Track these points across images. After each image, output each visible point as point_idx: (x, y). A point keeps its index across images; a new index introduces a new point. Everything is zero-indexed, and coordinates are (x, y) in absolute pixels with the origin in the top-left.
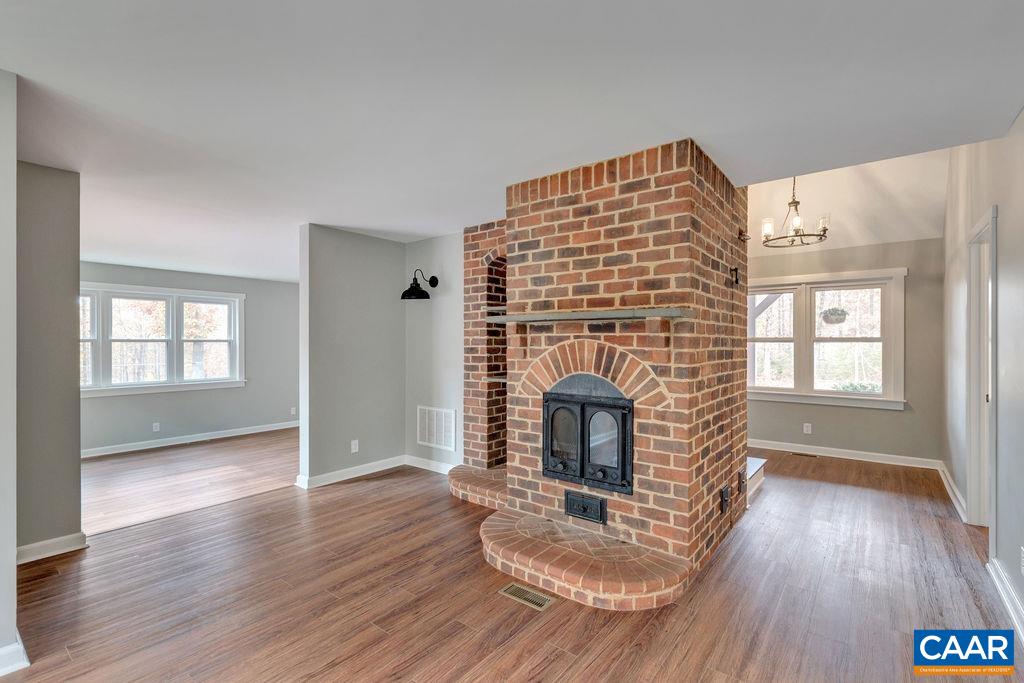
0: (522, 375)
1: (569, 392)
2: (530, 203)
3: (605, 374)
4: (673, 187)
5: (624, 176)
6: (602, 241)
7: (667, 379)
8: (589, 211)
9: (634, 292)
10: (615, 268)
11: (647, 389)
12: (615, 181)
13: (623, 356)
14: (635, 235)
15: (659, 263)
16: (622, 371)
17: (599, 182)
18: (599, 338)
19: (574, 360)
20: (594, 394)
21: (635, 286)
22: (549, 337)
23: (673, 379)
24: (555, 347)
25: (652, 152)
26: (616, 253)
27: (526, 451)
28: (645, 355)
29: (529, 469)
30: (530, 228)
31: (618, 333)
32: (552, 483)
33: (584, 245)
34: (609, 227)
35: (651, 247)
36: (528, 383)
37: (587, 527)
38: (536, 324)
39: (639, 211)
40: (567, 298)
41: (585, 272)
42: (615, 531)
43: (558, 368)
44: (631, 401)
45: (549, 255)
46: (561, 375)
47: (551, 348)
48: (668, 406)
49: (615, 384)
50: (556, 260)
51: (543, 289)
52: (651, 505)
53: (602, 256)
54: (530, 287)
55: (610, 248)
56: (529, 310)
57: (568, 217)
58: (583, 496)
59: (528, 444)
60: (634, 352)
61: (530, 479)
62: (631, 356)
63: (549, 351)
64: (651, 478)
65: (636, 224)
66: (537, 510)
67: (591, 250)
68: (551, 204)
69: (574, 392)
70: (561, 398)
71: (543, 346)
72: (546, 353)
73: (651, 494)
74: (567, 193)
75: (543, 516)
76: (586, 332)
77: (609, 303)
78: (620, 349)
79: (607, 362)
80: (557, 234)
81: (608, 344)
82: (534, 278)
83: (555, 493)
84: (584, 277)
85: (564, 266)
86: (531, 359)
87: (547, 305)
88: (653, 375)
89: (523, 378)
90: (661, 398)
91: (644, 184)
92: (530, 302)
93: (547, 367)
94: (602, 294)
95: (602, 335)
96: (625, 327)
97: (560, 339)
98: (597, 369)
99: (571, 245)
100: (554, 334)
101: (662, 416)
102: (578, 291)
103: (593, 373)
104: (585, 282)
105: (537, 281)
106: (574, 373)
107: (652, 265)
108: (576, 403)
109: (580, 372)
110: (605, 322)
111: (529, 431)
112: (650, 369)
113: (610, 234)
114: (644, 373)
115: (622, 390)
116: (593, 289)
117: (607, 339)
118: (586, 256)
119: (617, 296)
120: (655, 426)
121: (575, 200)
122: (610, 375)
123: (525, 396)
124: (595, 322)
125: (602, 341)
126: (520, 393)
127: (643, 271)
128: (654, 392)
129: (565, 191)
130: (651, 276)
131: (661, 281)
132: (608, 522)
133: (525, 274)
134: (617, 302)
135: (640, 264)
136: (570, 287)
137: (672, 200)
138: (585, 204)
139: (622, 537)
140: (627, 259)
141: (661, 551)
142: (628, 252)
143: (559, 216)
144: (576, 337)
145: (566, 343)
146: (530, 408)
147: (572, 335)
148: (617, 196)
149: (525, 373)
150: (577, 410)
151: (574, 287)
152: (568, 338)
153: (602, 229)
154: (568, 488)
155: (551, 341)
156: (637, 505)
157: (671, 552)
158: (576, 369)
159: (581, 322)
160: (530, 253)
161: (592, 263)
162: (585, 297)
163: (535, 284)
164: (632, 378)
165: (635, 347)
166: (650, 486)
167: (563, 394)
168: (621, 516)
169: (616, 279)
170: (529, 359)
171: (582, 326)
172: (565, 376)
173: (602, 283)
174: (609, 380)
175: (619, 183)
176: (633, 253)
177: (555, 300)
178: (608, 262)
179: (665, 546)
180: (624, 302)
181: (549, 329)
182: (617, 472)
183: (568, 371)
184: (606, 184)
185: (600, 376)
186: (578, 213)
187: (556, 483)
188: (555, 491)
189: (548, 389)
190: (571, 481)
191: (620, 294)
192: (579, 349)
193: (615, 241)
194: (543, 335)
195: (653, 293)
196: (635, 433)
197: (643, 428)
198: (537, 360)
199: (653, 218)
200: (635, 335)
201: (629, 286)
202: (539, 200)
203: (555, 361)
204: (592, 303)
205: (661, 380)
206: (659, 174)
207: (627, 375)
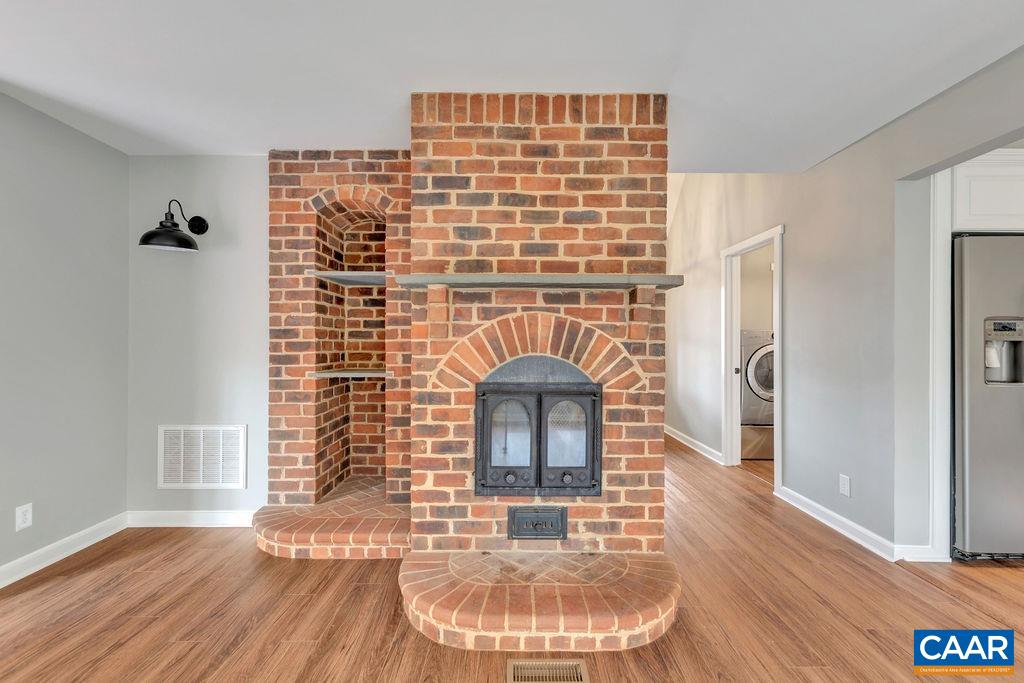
0: (438, 361)
1: (514, 379)
2: (454, 124)
3: (566, 354)
4: (650, 143)
5: (592, 118)
6: (562, 191)
7: (641, 358)
8: (545, 151)
9: (604, 257)
10: (580, 227)
11: (617, 371)
12: (580, 121)
13: (589, 333)
14: (605, 191)
15: (633, 226)
16: (589, 349)
17: (559, 118)
18: (558, 311)
19: (522, 339)
20: (551, 380)
21: (605, 250)
22: (483, 309)
23: (648, 357)
24: (494, 322)
25: (626, 99)
26: (580, 208)
27: (446, 465)
28: (616, 331)
29: (451, 490)
30: (453, 159)
31: (583, 305)
32: (488, 503)
33: (538, 193)
34: (572, 176)
35: (624, 208)
36: (448, 371)
37: (539, 548)
38: (464, 290)
39: (609, 164)
40: (512, 258)
41: (538, 227)
42: (578, 544)
43: (497, 349)
44: (600, 385)
45: (486, 199)
46: (502, 358)
47: (487, 324)
48: (643, 387)
49: (579, 367)
50: (495, 207)
51: (475, 244)
52: (623, 502)
53: (562, 210)
54: (453, 239)
55: (572, 201)
56: (451, 269)
57: (513, 153)
58: (536, 510)
59: (449, 457)
60: (602, 328)
61: (452, 503)
62: (598, 332)
63: (483, 327)
64: (623, 471)
65: (606, 178)
66: (462, 544)
67: (547, 200)
68: (488, 132)
69: (523, 379)
70: (505, 388)
71: (475, 320)
72: (479, 331)
73: (622, 490)
74: (513, 123)
75: (473, 549)
76: (540, 303)
77: (572, 268)
78: (585, 324)
79: (568, 340)
80: (496, 173)
81: (570, 318)
82: (460, 228)
83: (494, 515)
84: (537, 234)
85: (508, 217)
86: (454, 339)
87: (481, 266)
88: (625, 353)
89: (441, 366)
90: (636, 378)
91: (615, 133)
92: (453, 260)
93: (481, 349)
94: (562, 257)
95: (562, 307)
96: (592, 298)
97: (502, 311)
98: (555, 348)
99: (518, 190)
100: (493, 304)
101: (635, 399)
102: (527, 250)
103: (548, 354)
104: (537, 240)
105: (463, 233)
106: (521, 355)
107: (624, 228)
108: (530, 393)
109: (530, 354)
110: (567, 290)
111: (451, 437)
112: (622, 347)
113: (574, 184)
114: (615, 351)
115: (587, 373)
116: (550, 250)
117: (568, 312)
118: (539, 208)
119: (582, 261)
120: (628, 411)
121: (525, 134)
122: (572, 355)
123: (444, 389)
124: (553, 291)
125: (562, 315)
126: (435, 386)
127: (615, 234)
128: (626, 373)
129: (509, 118)
130: (624, 240)
131: (635, 246)
132: (569, 535)
133: (445, 221)
134: (582, 267)
135: (611, 225)
136: (517, 245)
137: (648, 157)
138: (538, 141)
139: (587, 549)
140: (594, 218)
141: (634, 552)
142: (597, 209)
143: (501, 150)
144: (525, 309)
145: (511, 316)
146: (453, 406)
147: (519, 306)
148: (582, 141)
149: (445, 358)
150: (532, 402)
151: (522, 245)
152: (514, 310)
153: (563, 177)
154: (512, 504)
155: (486, 314)
156: (605, 506)
157: (645, 551)
158: (525, 350)
159: (534, 289)
160: (453, 193)
161: (550, 217)
162: (539, 259)
163: (462, 237)
164: (600, 358)
165: (604, 322)
166: (621, 480)
167: (508, 384)
168: (586, 524)
169: (580, 240)
170: (451, 338)
171: (534, 294)
172: (509, 359)
173: (562, 244)
174: (571, 361)
175: (584, 126)
176: (603, 211)
177: (494, 260)
178: (570, 219)
179: (637, 545)
180: (590, 268)
181: (485, 298)
182: (585, 471)
183: (513, 352)
184: (568, 123)
185: (559, 357)
186: (529, 151)
187: (495, 501)
188: (493, 511)
189: (482, 378)
190: (519, 494)
191: (586, 259)
192: (530, 325)
193: (580, 195)
194: (475, 306)
195: (626, 260)
196: (604, 422)
197: (614, 415)
198: (465, 339)
199: (626, 174)
200: (604, 307)
201: (597, 250)
202: (468, 124)
203: (494, 341)
204: (547, 267)
205: (634, 359)
206: (633, 125)
207: (594, 355)
